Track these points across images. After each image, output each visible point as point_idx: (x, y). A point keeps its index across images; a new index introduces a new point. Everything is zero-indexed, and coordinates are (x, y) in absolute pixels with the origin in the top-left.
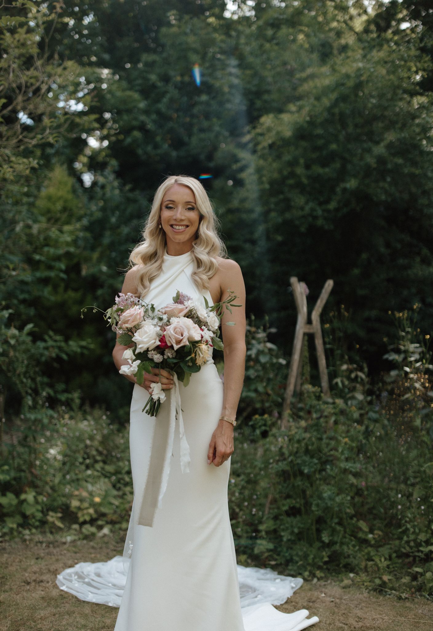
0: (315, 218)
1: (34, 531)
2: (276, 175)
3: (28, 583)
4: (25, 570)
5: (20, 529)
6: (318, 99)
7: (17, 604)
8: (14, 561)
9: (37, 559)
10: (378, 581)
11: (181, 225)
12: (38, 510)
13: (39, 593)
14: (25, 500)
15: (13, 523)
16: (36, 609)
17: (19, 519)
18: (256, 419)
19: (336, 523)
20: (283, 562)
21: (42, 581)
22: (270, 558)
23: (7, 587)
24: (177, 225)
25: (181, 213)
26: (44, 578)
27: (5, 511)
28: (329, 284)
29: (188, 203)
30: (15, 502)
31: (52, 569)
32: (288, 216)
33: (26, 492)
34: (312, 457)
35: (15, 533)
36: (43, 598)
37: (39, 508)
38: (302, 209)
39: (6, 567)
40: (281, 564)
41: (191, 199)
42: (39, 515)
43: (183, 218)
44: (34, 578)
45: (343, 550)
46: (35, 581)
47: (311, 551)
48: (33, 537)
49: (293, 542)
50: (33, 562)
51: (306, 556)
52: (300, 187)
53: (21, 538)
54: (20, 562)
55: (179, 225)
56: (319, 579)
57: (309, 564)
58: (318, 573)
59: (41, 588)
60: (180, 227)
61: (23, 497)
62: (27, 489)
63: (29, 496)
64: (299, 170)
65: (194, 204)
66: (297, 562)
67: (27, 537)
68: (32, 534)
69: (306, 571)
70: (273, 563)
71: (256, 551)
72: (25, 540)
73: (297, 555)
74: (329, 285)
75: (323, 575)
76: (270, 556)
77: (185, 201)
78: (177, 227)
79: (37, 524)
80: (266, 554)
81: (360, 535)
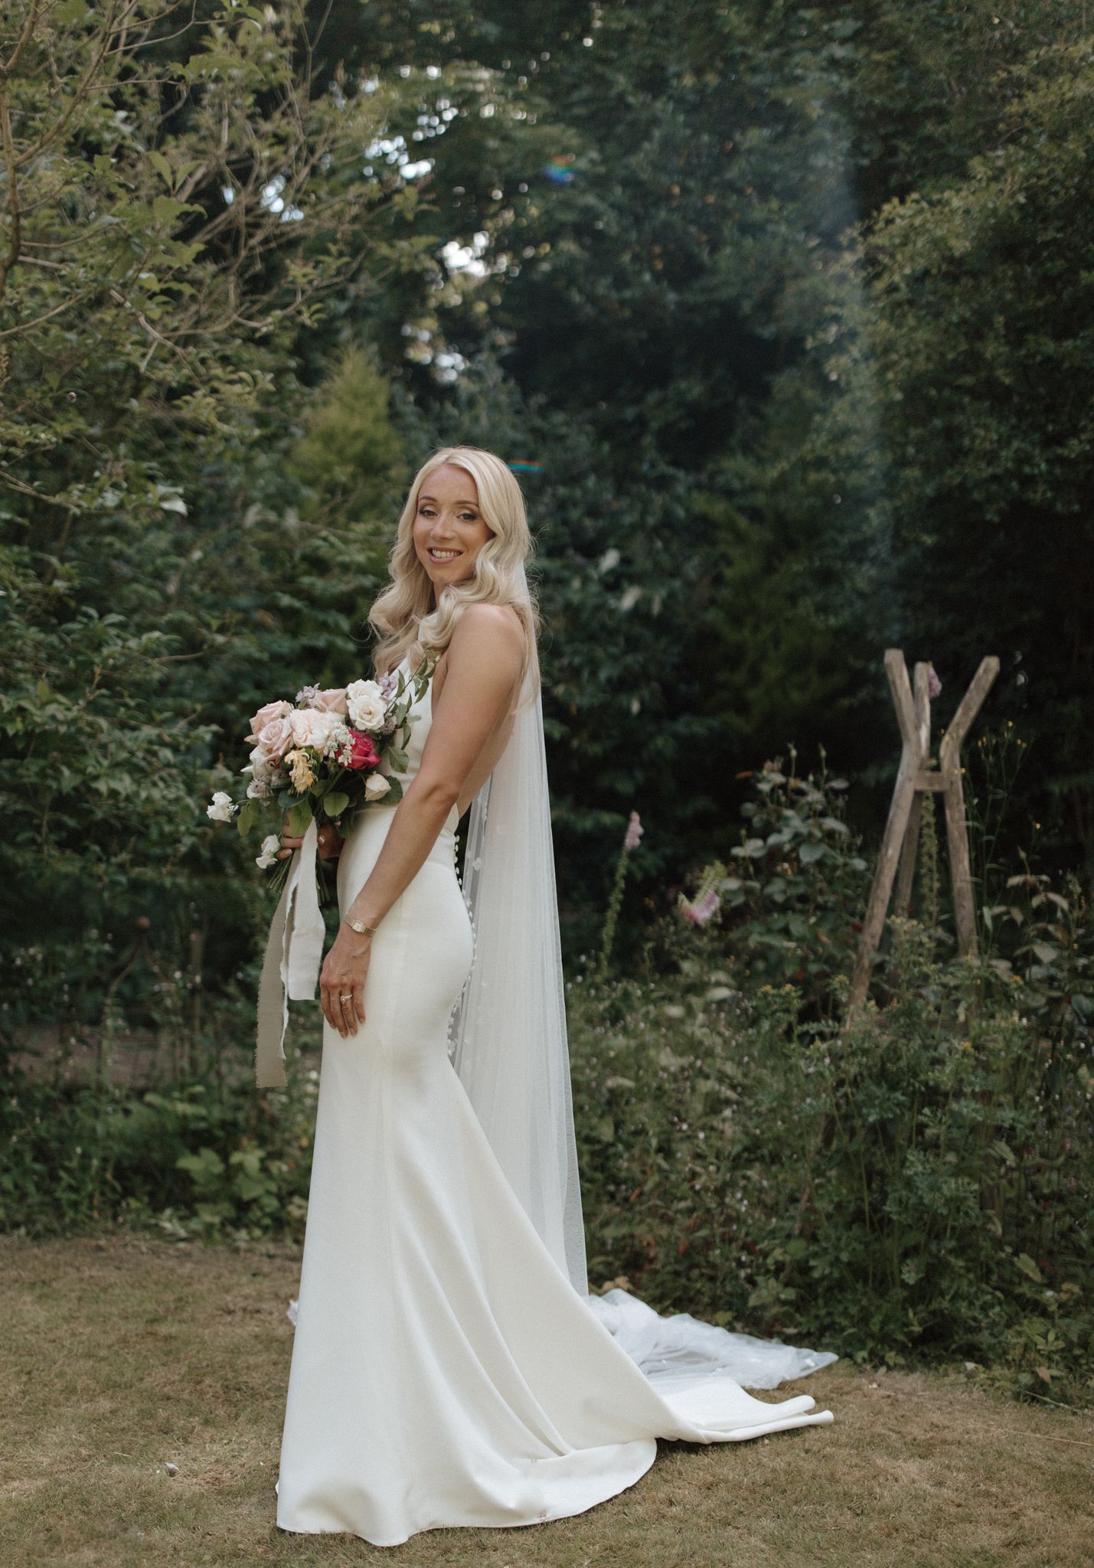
0: (1027, 481)
1: (257, 1232)
2: (922, 365)
3: (230, 1312)
4: (227, 1291)
5: (229, 1229)
6: (1058, 137)
7: (203, 1342)
8: (206, 1275)
9: (254, 1275)
10: (1025, 1378)
11: (446, 550)
12: (269, 1193)
13: (252, 1327)
14: (240, 1167)
15: (214, 1214)
16: (240, 1352)
17: (227, 1209)
18: (765, 995)
19: (951, 1251)
20: (812, 1330)
21: (258, 1311)
22: (786, 1319)
23: (185, 1315)
24: (437, 549)
25: (444, 525)
26: (264, 1306)
27: (197, 1189)
28: (990, 667)
29: (461, 504)
30: (218, 1168)
31: (282, 1294)
32: (952, 477)
33: (244, 1150)
34: (893, 1087)
35: (217, 1236)
36: (256, 1337)
37: (273, 1187)
38: (991, 457)
39: (189, 1284)
40: (809, 1334)
41: (467, 496)
42: (272, 1204)
43: (448, 534)
44: (243, 1304)
45: (959, 1310)
46: (244, 1310)
47: (878, 1308)
48: (254, 1245)
49: (840, 1285)
50: (244, 1280)
51: (864, 1319)
52: (994, 395)
53: (229, 1246)
54: (219, 1278)
55: (442, 550)
56: (889, 1368)
57: (872, 1336)
58: (891, 1357)
59: (254, 1322)
60: (444, 554)
61: (236, 1158)
62: (245, 1141)
63: (250, 1158)
64: (991, 349)
65: (474, 508)
66: (843, 1329)
67: (242, 1245)
68: (253, 1239)
69: (863, 1348)
70: (791, 1331)
71: (752, 1301)
72: (236, 1250)
73: (845, 1313)
74: (986, 671)
75: (901, 1361)
76: (785, 1314)
77: (454, 499)
78: (437, 554)
79: (267, 1221)
80: (776, 1310)
81: (1025, 1289)
